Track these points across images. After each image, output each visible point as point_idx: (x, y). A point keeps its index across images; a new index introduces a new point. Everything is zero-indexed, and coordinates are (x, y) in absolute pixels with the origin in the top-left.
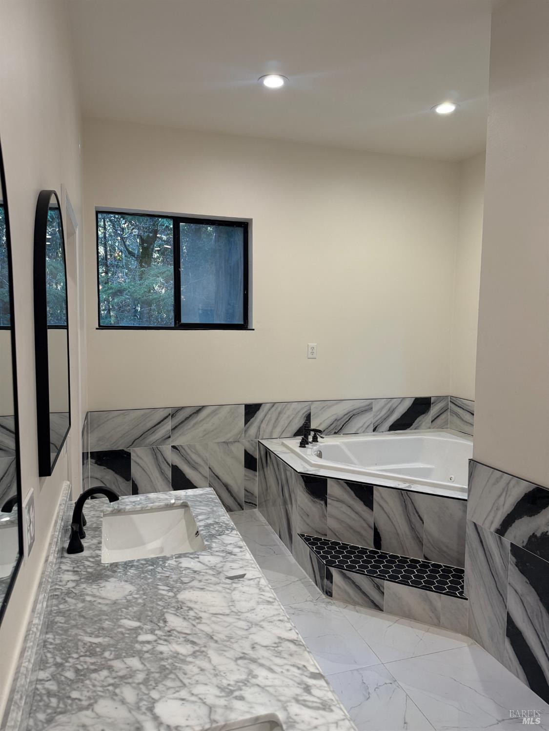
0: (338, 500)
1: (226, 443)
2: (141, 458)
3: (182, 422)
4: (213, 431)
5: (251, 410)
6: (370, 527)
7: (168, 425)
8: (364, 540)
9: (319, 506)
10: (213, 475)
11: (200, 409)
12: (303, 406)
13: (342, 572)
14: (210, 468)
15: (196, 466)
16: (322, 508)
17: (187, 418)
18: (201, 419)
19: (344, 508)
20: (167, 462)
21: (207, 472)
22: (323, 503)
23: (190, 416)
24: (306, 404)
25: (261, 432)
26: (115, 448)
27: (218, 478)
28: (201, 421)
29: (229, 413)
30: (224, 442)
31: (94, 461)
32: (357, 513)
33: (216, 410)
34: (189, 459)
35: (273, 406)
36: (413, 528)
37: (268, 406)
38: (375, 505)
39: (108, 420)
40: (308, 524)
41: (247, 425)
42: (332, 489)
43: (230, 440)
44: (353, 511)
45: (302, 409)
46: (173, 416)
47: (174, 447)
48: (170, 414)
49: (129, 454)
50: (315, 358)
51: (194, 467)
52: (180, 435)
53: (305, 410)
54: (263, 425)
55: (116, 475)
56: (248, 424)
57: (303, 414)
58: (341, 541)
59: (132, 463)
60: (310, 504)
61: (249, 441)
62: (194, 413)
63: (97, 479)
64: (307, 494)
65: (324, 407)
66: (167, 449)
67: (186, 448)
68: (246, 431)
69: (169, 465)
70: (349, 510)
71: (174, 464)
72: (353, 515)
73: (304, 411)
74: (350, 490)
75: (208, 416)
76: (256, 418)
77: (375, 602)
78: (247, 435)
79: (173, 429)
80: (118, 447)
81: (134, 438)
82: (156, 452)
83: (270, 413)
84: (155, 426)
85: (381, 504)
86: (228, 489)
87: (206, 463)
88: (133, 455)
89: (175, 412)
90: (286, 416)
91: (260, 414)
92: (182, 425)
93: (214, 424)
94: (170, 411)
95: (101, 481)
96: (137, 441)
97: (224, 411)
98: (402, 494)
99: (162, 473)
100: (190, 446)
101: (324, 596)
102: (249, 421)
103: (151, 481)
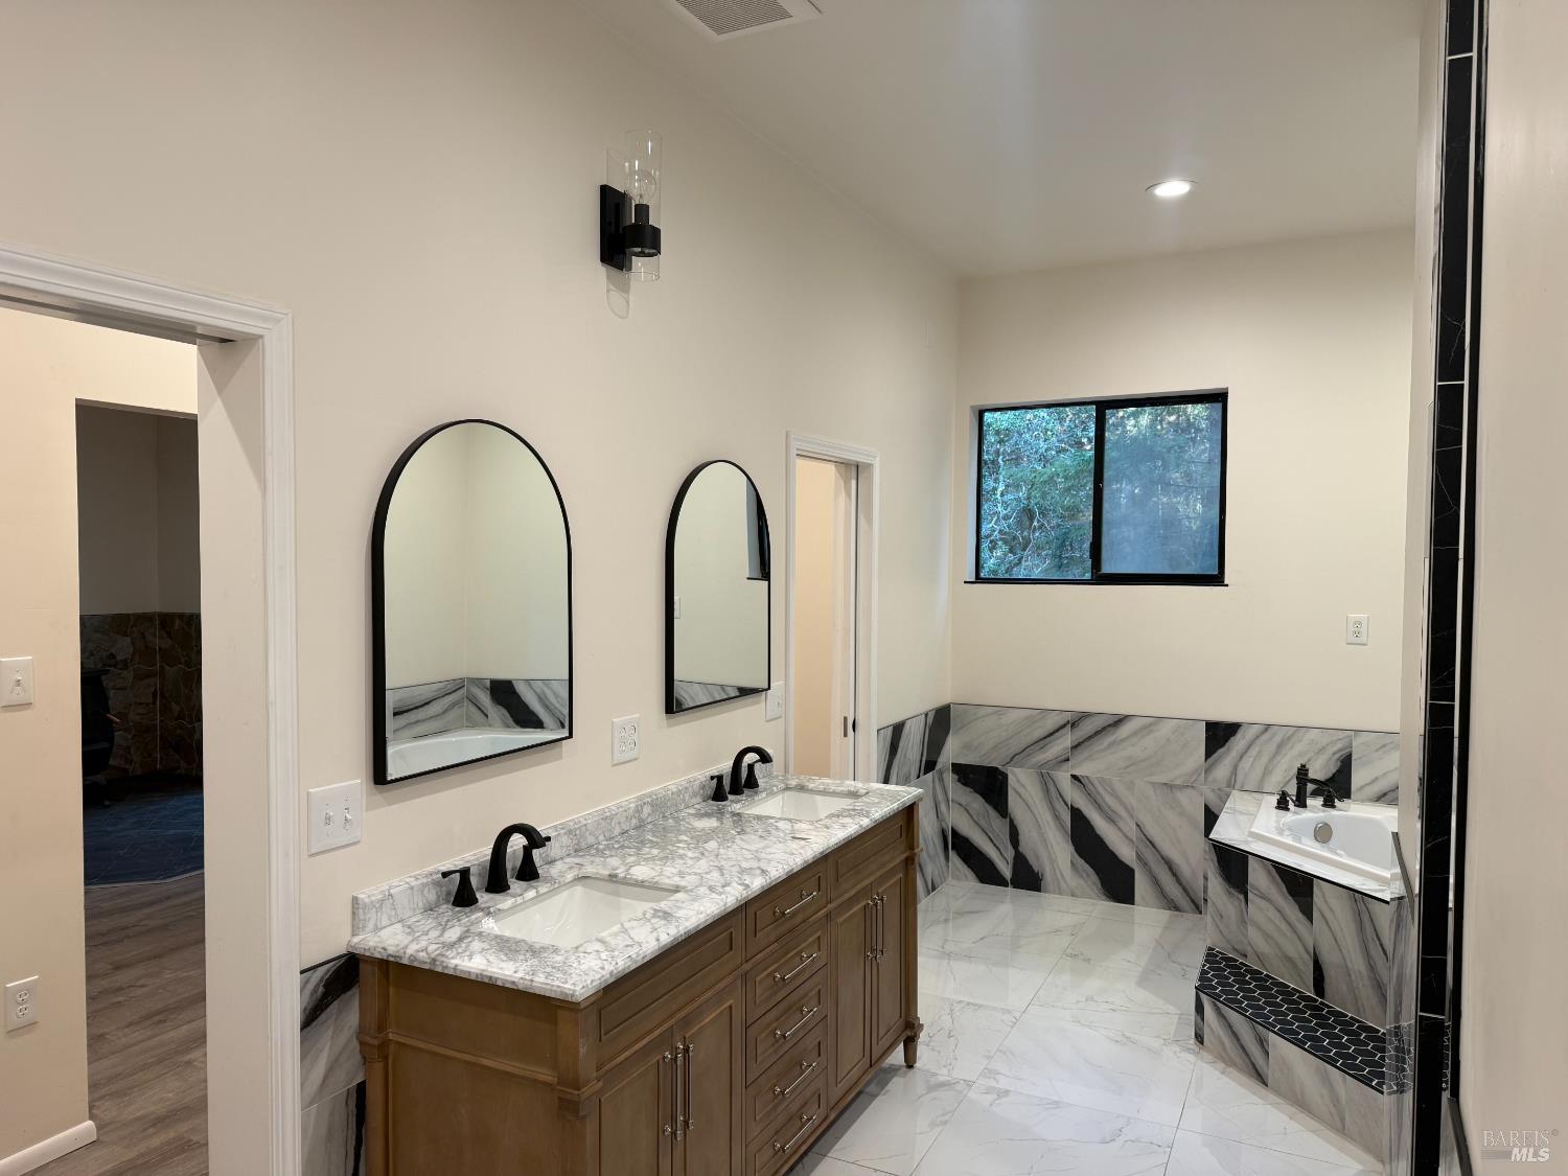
0: (1263, 897)
1: (1169, 786)
2: (1023, 786)
3: (1090, 737)
4: (1144, 760)
5: (1219, 734)
6: (1308, 953)
7: (1066, 740)
8: (1299, 975)
9: (1236, 903)
10: (1144, 838)
11: (1120, 721)
12: (1334, 738)
13: (1216, 1005)
14: (1138, 825)
15: (1113, 816)
16: (1240, 905)
17: (1097, 733)
18: (1124, 736)
19: (1272, 914)
20: (1064, 800)
21: (1133, 831)
22: (1242, 897)
23: (1104, 729)
24: (1341, 734)
25: (1240, 778)
26: (986, 763)
27: (1154, 847)
28: (1122, 741)
29: (1174, 733)
30: (1165, 784)
31: (956, 777)
32: (1289, 924)
33: (1151, 725)
34: (1100, 801)
35: (1266, 730)
36: (1372, 967)
37: (1254, 730)
38: (1316, 914)
39: (977, 719)
40: (1221, 932)
41: (1210, 760)
42: (1257, 876)
43: (1177, 783)
44: (1285, 919)
45: (1333, 743)
46: (1073, 725)
47: (1074, 777)
48: (1068, 722)
49: (1005, 776)
50: (1365, 645)
51: (1111, 819)
52: (1086, 759)
53: (1339, 745)
54: (1246, 764)
55: (986, 805)
56: (1213, 757)
57: (1334, 753)
58: (1267, 970)
59: (1010, 792)
60: (1225, 898)
61: (1213, 790)
62: (1109, 725)
63: (960, 804)
64: (1220, 879)
65: (1384, 746)
66: (1063, 777)
67: (1096, 783)
68: (1207, 771)
69: (1067, 805)
70: (1278, 915)
71: (1076, 806)
72: (1284, 926)
73: (1335, 748)
74: (1280, 881)
75: (1135, 733)
76: (1228, 750)
77: (1257, 1066)
78: (1210, 778)
79: (1075, 747)
80: (990, 762)
81: (1013, 751)
82: (1046, 782)
83: (1259, 742)
84: (1045, 738)
85: (1326, 915)
86: (1171, 869)
87: (1132, 816)
88: (1010, 777)
89: (1076, 720)
90: (1295, 752)
91: (1238, 743)
92: (1090, 742)
93: (1146, 748)
94: (1068, 717)
95: (966, 809)
96: (1018, 756)
97: (1165, 729)
98: (1356, 901)
99: (1057, 817)
100: (1102, 781)
101: (1193, 1041)
102: (1214, 752)
103: (1039, 826)
